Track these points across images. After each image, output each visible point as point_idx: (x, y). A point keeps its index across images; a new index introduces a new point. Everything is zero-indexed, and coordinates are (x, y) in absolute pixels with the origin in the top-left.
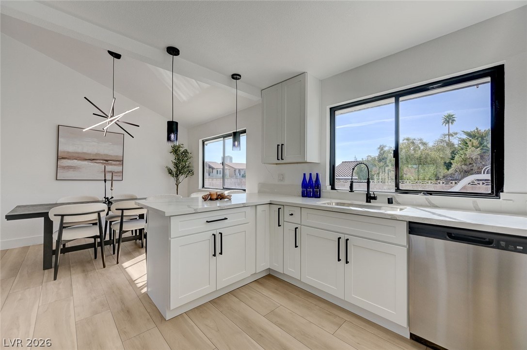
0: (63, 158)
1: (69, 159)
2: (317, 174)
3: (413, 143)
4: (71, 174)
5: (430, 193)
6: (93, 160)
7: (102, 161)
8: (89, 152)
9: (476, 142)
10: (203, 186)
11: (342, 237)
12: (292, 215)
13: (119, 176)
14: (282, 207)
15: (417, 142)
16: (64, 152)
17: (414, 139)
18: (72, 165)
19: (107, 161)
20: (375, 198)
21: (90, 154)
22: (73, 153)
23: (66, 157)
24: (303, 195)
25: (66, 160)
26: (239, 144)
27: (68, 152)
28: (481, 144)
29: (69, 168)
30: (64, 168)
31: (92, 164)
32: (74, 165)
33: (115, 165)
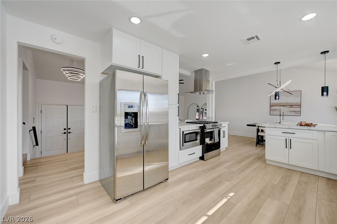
0: (272, 106)
4: (275, 113)
6: (285, 106)
7: (289, 106)
8: (283, 102)
13: (299, 113)
19: (291, 106)
21: (283, 103)
22: (276, 103)
25: (273, 107)
27: (274, 103)
31: (284, 108)
32: (276, 109)
33: (296, 108)
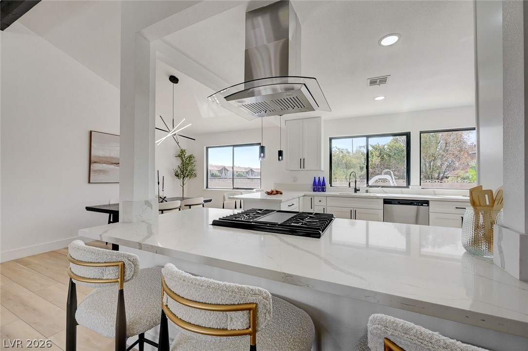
0: (95, 162)
1: (99, 163)
2: (319, 178)
3: (342, 152)
4: (101, 177)
5: (383, 187)
8: (115, 156)
9: (378, 153)
10: (207, 187)
11: (352, 209)
12: (320, 201)
14: (313, 197)
15: (345, 152)
16: (96, 156)
17: (343, 149)
18: (102, 169)
20: (359, 190)
21: (115, 158)
22: (102, 157)
23: (97, 161)
24: (314, 191)
26: (282, 159)
27: (99, 157)
28: (380, 154)
29: (100, 171)
30: (95, 171)
31: (117, 168)
